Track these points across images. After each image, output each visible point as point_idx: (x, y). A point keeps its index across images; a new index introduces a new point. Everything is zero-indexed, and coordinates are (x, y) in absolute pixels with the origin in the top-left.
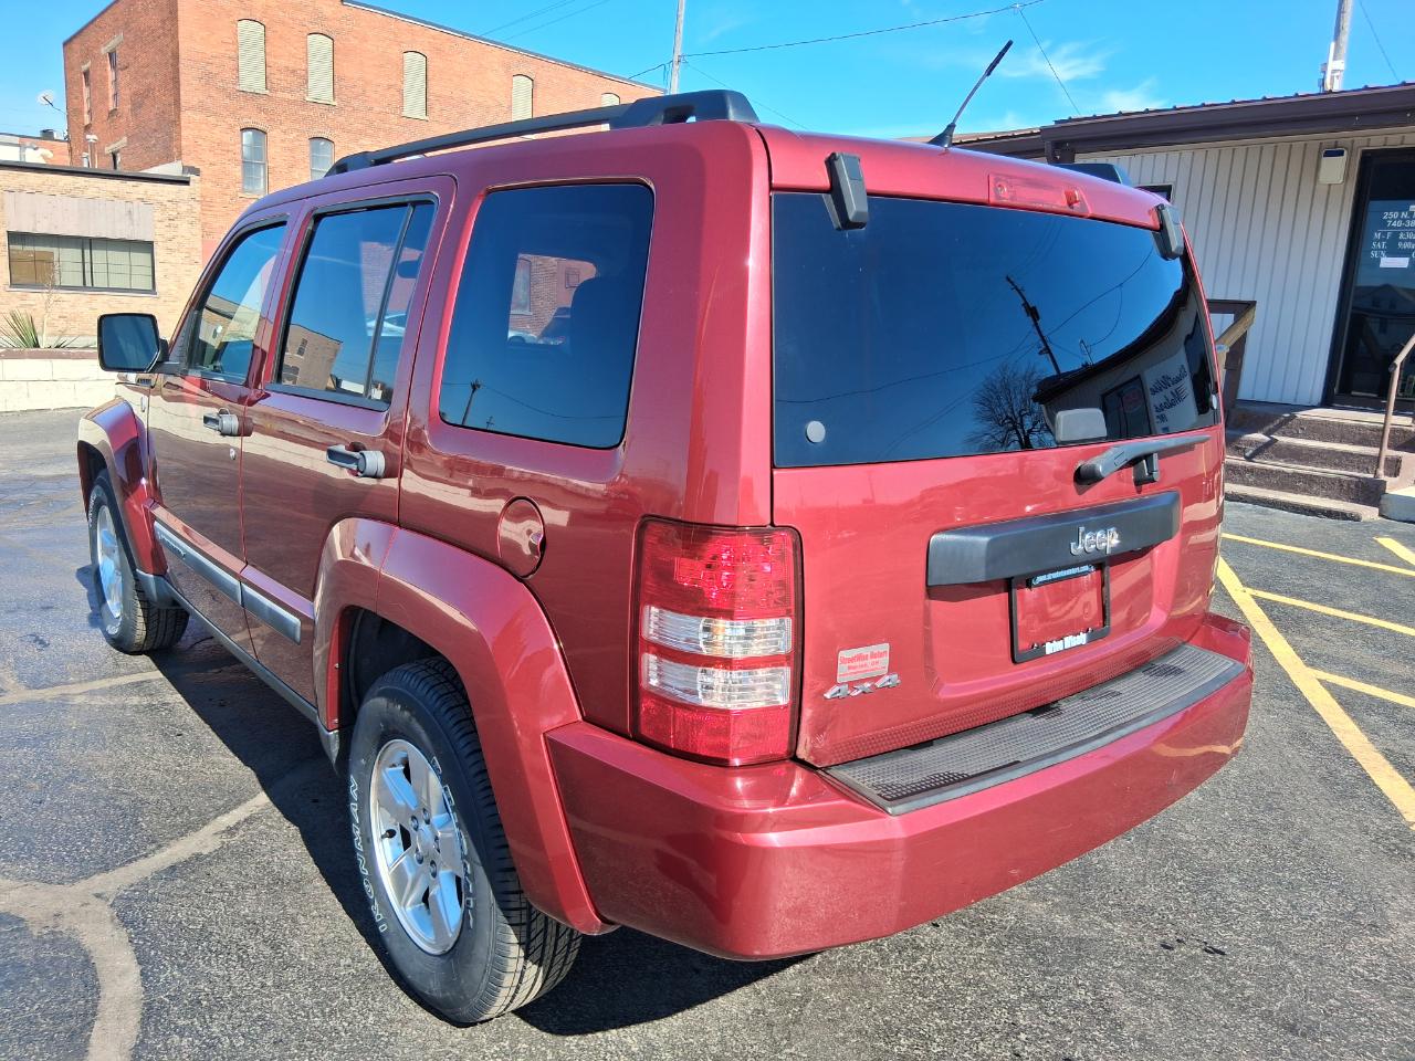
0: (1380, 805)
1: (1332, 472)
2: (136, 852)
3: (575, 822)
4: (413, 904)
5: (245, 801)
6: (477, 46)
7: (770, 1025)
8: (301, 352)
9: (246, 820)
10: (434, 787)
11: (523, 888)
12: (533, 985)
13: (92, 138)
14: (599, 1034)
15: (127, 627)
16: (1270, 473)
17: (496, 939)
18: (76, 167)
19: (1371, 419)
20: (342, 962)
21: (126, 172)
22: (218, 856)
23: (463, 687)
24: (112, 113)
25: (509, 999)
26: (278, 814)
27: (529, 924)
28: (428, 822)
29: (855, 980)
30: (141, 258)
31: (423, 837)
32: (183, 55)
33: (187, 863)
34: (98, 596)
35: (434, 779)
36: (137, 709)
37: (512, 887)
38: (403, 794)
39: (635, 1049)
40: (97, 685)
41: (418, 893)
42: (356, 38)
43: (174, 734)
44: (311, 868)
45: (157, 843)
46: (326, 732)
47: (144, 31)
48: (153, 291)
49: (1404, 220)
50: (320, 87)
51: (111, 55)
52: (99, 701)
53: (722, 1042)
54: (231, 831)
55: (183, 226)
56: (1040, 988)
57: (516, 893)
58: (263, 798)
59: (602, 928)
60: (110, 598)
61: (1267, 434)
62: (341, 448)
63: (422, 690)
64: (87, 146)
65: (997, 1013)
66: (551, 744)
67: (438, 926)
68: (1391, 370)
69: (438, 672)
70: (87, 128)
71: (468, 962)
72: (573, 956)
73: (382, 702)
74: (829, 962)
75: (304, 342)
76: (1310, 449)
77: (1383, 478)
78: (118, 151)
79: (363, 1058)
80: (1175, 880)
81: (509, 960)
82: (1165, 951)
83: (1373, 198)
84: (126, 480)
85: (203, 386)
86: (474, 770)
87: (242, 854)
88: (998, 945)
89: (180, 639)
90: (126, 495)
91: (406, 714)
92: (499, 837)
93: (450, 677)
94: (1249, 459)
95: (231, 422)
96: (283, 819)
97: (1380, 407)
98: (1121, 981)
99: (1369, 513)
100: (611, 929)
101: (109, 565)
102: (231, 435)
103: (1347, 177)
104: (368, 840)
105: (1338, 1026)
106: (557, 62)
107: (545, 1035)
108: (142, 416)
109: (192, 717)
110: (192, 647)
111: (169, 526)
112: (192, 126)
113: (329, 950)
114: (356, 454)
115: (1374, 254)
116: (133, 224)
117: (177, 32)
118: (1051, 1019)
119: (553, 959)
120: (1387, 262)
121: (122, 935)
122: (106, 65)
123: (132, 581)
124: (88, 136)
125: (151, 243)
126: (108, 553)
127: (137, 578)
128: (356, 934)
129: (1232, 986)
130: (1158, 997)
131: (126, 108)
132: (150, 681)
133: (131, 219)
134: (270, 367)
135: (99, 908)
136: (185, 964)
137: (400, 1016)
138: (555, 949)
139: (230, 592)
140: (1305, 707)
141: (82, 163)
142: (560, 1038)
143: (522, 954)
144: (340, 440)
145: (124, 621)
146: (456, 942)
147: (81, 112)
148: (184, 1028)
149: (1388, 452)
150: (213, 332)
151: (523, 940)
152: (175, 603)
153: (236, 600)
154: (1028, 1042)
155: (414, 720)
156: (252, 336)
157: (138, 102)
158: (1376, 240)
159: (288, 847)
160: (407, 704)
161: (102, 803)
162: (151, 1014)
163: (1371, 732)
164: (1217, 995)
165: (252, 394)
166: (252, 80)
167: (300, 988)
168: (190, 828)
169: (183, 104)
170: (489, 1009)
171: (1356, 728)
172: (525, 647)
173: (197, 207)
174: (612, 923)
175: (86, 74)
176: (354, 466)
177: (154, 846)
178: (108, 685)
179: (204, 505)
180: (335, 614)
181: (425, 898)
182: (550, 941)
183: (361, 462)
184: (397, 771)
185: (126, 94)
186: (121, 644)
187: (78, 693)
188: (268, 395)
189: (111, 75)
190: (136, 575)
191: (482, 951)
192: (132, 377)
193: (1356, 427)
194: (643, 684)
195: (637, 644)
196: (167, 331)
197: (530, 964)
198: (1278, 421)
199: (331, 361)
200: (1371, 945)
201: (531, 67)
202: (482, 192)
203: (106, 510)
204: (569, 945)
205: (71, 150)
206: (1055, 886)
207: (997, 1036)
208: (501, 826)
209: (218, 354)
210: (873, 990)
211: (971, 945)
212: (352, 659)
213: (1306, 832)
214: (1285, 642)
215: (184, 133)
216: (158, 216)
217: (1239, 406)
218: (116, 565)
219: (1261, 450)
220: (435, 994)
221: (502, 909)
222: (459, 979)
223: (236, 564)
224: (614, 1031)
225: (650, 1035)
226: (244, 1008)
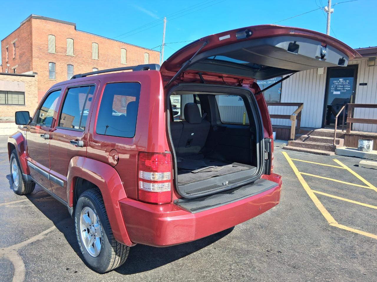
0: (323, 220)
1: (323, 144)
2: (23, 240)
3: (127, 225)
4: (90, 246)
5: (50, 228)
6: (112, 41)
7: (174, 271)
8: (64, 119)
9: (50, 232)
10: (95, 217)
11: (115, 238)
12: (118, 262)
13: (8, 65)
14: (134, 274)
15: (20, 188)
16: (308, 144)
17: (109, 250)
18: (4, 72)
19: (331, 131)
20: (73, 262)
21: (17, 74)
22: (43, 240)
23: (101, 194)
24: (14, 59)
25: (112, 265)
26: (58, 230)
27: (116, 247)
28: (93, 226)
29: (195, 261)
30: (21, 96)
31: (92, 230)
32: (33, 44)
33: (35, 242)
34: (12, 181)
35: (95, 215)
36: (22, 208)
37: (112, 238)
38: (88, 220)
39: (142, 277)
40: (12, 203)
41: (91, 244)
42: (79, 39)
43: (32, 213)
44: (66, 242)
45: (28, 237)
46: (70, 208)
47: (23, 38)
48: (24, 105)
49: (338, 83)
50: (70, 52)
51: (14, 44)
52: (12, 206)
53: (163, 275)
54: (46, 234)
55: (33, 88)
56: (237, 261)
57: (113, 239)
58: (54, 227)
59: (132, 245)
60: (15, 182)
61: (308, 135)
62: (74, 141)
63: (92, 195)
64: (7, 67)
65: (227, 266)
66: (120, 203)
67: (96, 251)
68: (335, 119)
69: (95, 191)
70: (7, 62)
71: (102, 257)
72: (127, 255)
73: (83, 198)
74: (189, 257)
75: (65, 117)
76: (318, 138)
77: (335, 145)
78: (15, 68)
79: (78, 281)
80: (272, 237)
81: (112, 255)
82: (268, 252)
83: (330, 78)
84: (20, 152)
85: (40, 128)
86: (104, 211)
87: (49, 240)
88: (229, 252)
89: (33, 191)
90: (20, 155)
91: (88, 200)
92: (109, 226)
93: (98, 192)
94: (303, 141)
95: (47, 136)
96: (59, 231)
97: (333, 127)
98: (256, 258)
99: (332, 154)
100: (134, 245)
101: (15, 173)
102: (47, 139)
103: (324, 73)
104: (79, 232)
105: (305, 266)
106: (132, 45)
107: (121, 275)
108: (24, 136)
109: (36, 209)
110: (36, 193)
111: (31, 163)
112: (36, 62)
113: (70, 259)
114: (77, 142)
115: (332, 91)
116: (19, 87)
117: (32, 38)
118: (239, 267)
119: (122, 255)
120: (335, 93)
121: (21, 258)
122: (12, 46)
123: (21, 177)
124: (7, 65)
125: (24, 92)
126: (15, 170)
127: (23, 176)
128: (77, 256)
129: (282, 259)
130: (265, 262)
131: (18, 57)
132: (26, 201)
133: (19, 86)
134: (57, 123)
135: (14, 252)
136: (36, 263)
137: (87, 272)
138: (123, 253)
139: (46, 176)
140: (309, 198)
141: (5, 71)
142: (125, 275)
143: (115, 254)
144: (74, 139)
145: (19, 187)
146: (100, 253)
147: (5, 58)
148: (35, 277)
149: (336, 139)
150: (43, 115)
151: (115, 250)
152: (32, 181)
153: (48, 178)
154: (234, 272)
155: (90, 201)
156: (53, 116)
157: (21, 56)
158: (332, 88)
159: (60, 237)
160: (89, 198)
161: (14, 229)
162: (27, 274)
163: (324, 204)
164: (278, 261)
165: (53, 129)
166: (52, 50)
167: (63, 267)
168: (36, 234)
169: (33, 56)
170: (107, 268)
171: (321, 203)
172: (115, 184)
173: (37, 83)
174: (135, 243)
175: (7, 49)
176: (76, 144)
177: (27, 238)
178: (15, 203)
179: (40, 158)
180: (72, 179)
181: (93, 245)
182: (122, 250)
183: (78, 143)
184: (86, 215)
185: (18, 54)
186: (18, 193)
187: (7, 205)
188: (56, 130)
189: (14, 49)
190: (22, 175)
191: (106, 254)
192: (22, 126)
193: (329, 133)
194: (140, 188)
195: (138, 179)
196: (32, 115)
197: (117, 256)
198: (310, 132)
199: (72, 121)
200: (316, 249)
201: (125, 46)
202: (106, 84)
203: (15, 159)
204: (126, 252)
205: (2, 68)
206: (244, 239)
207: (226, 271)
208: (109, 224)
209: (44, 120)
210: (199, 263)
211: (223, 252)
212: (76, 190)
213: (304, 226)
214: (307, 184)
215: (33, 64)
216: (26, 85)
217: (301, 128)
218: (17, 173)
219: (306, 139)
220: (95, 266)
221: (110, 243)
222: (101, 261)
223: (48, 169)
224: (138, 274)
225: (146, 274)
226: (50, 272)
